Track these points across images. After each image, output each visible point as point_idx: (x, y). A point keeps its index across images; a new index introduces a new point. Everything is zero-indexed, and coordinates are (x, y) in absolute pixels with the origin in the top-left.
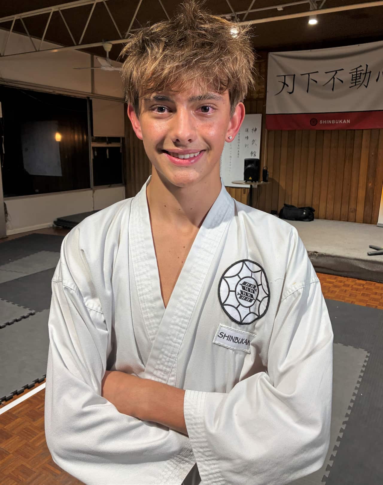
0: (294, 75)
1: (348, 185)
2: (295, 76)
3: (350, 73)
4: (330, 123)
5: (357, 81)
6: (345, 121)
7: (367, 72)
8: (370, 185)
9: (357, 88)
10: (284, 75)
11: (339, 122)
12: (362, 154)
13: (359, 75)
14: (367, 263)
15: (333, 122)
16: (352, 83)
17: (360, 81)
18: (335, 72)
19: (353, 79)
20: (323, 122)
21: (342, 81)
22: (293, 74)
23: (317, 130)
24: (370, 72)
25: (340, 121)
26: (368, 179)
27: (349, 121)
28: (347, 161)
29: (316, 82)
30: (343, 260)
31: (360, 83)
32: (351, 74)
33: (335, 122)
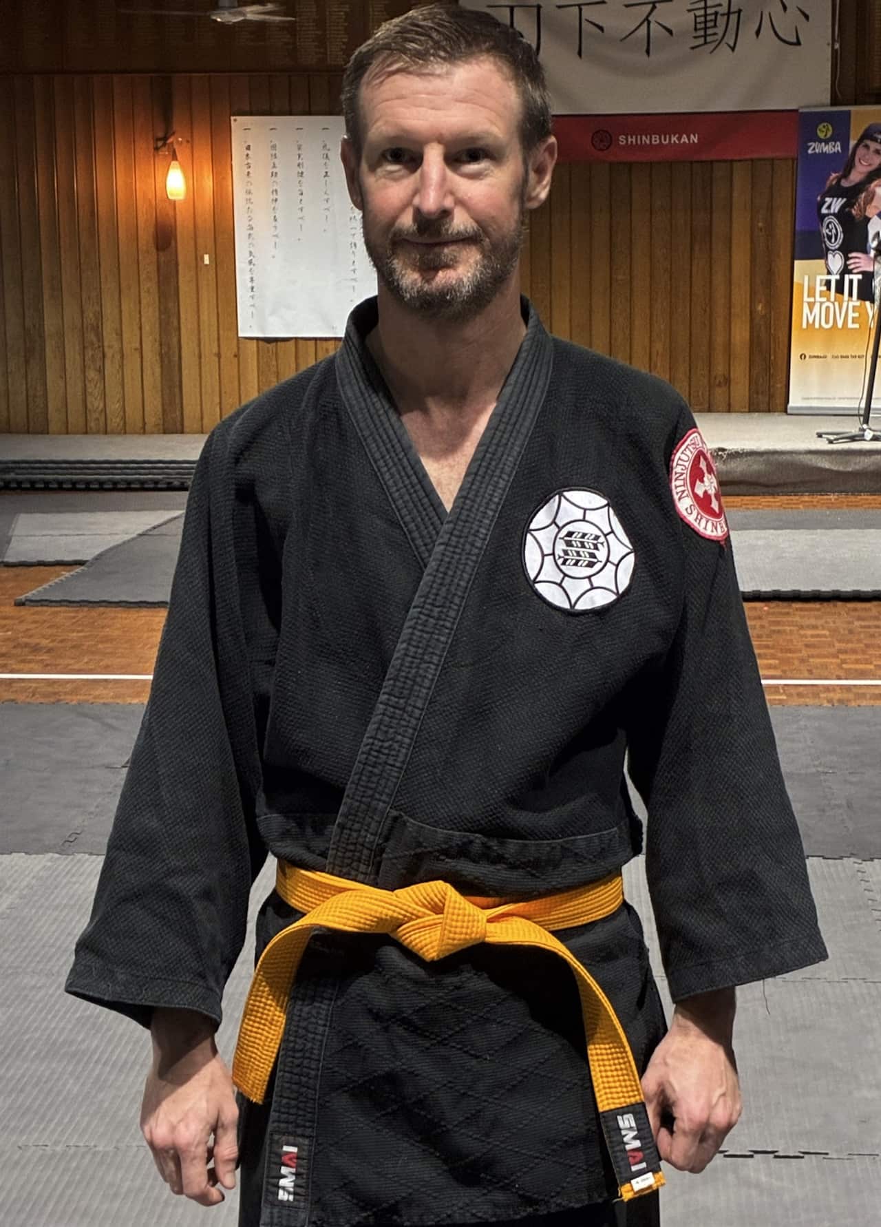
0: (539, 7)
1: (705, 311)
2: (542, 10)
3: (689, 11)
4: (648, 142)
5: (709, 32)
6: (684, 139)
7: (732, 10)
8: (760, 308)
9: (712, 52)
10: (510, 4)
11: (670, 140)
12: (735, 226)
13: (713, 17)
14: (833, 456)
15: (655, 140)
16: (695, 37)
17: (715, 34)
18: (651, 6)
19: (698, 26)
20: (627, 140)
21: (670, 32)
22: (535, 4)
23: (611, 164)
24: (739, 11)
25: (674, 139)
26: (753, 293)
27: (694, 139)
28: (697, 248)
29: (601, 28)
30: (784, 457)
31: (715, 37)
32: (692, 13)
33: (660, 139)
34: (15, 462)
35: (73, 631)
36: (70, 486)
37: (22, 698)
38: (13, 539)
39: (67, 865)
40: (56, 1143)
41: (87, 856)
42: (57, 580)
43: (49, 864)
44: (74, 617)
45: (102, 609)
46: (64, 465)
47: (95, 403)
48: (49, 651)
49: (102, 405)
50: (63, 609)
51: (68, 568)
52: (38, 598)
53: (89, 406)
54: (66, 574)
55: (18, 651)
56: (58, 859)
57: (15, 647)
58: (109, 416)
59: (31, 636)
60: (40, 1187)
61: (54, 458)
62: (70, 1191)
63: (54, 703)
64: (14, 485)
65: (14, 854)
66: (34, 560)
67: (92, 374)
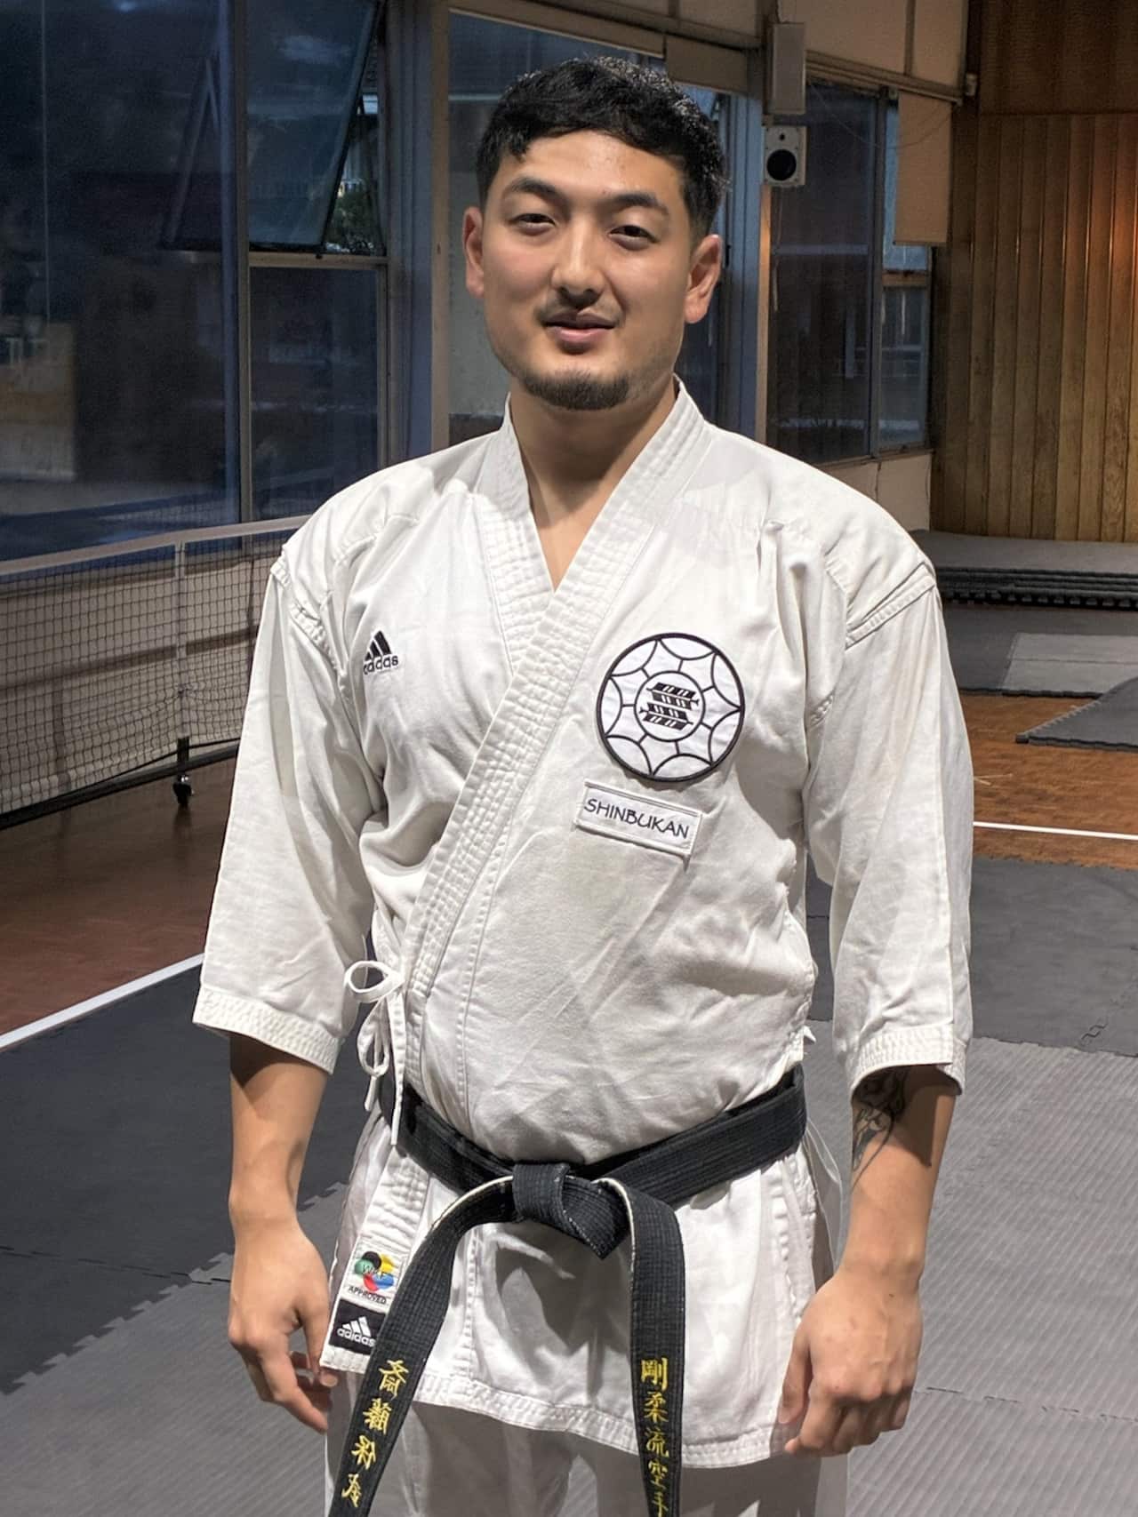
34: (1015, 572)
35: (1086, 778)
36: (1095, 603)
37: (1027, 854)
38: (1013, 663)
39: (1088, 1065)
40: (1089, 1409)
41: (1112, 1057)
42: (1066, 715)
43: (1067, 1060)
44: (1087, 761)
45: (1120, 754)
46: (1074, 578)
47: (1112, 504)
48: (1058, 799)
49: (1121, 506)
50: (1071, 750)
51: (1079, 701)
52: (1044, 736)
53: (1106, 507)
54: (1076, 708)
55: (1022, 797)
56: (1077, 1055)
57: (1017, 793)
58: (1128, 520)
59: (1036, 781)
60: (1069, 1464)
61: (1062, 569)
62: (1107, 1473)
63: (1066, 864)
64: (1012, 599)
65: (1025, 1044)
66: (1039, 689)
67: (1112, 471)
